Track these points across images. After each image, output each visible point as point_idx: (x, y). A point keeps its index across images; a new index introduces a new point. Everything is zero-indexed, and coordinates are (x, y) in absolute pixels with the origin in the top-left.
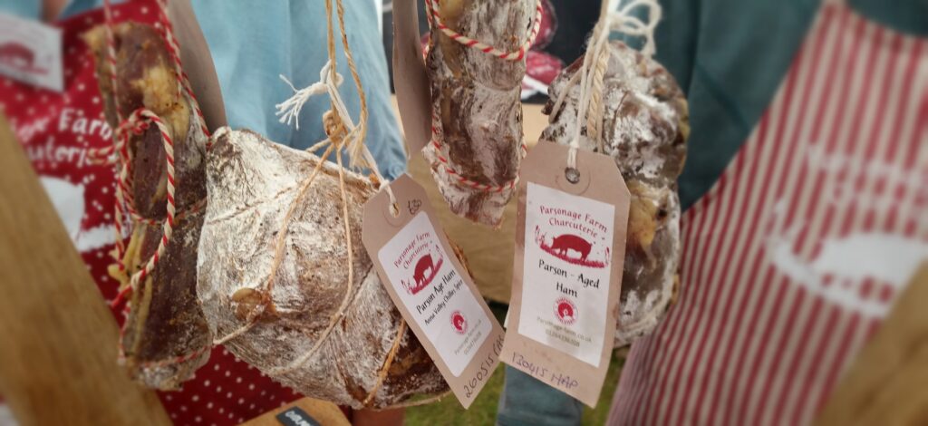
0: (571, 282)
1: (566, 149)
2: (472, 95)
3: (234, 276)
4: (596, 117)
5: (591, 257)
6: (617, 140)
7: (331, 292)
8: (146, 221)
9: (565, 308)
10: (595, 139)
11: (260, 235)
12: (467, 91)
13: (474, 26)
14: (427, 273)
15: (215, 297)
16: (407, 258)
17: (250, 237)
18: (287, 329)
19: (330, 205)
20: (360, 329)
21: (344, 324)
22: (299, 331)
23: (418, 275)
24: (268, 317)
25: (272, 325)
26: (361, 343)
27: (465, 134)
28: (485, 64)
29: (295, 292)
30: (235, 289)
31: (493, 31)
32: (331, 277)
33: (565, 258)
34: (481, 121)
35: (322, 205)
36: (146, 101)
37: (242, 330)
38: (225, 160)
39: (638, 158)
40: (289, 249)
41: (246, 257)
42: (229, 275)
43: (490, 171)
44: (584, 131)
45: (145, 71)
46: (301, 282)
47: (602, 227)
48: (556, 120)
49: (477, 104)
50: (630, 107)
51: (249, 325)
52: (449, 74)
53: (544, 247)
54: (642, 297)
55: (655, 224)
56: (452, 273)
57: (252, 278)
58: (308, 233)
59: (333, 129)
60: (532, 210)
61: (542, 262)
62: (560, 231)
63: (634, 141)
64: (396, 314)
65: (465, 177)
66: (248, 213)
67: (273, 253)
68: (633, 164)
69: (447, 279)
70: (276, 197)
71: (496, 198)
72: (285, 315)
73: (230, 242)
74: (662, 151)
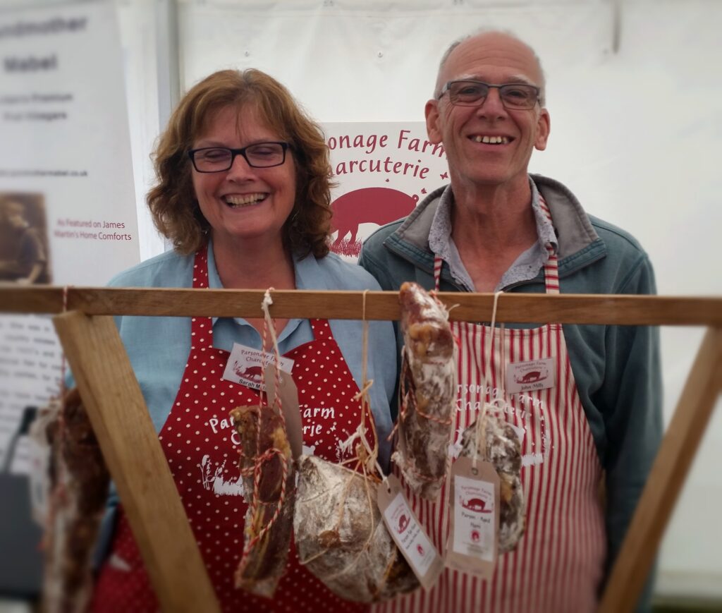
0: (477, 521)
1: (471, 460)
2: (429, 438)
3: (320, 525)
4: (483, 446)
5: (486, 508)
6: (493, 456)
7: (365, 531)
8: (265, 504)
9: (475, 535)
10: (484, 455)
11: (332, 505)
12: (427, 436)
13: (431, 411)
14: (404, 524)
15: (309, 537)
16: (396, 516)
17: (326, 506)
18: (344, 551)
19: (361, 489)
20: (376, 551)
21: (369, 549)
22: (349, 552)
23: (401, 525)
24: (337, 545)
25: (337, 549)
26: (376, 559)
27: (425, 454)
28: (435, 425)
29: (349, 532)
30: (321, 532)
31: (440, 414)
32: (364, 523)
33: (474, 510)
34: (432, 448)
35: (357, 490)
36: (275, 444)
37: (322, 552)
38: (311, 471)
39: (501, 463)
40: (347, 511)
41: (326, 516)
42: (317, 525)
43: (434, 471)
44: (479, 452)
45: (275, 430)
46: (353, 526)
47: (490, 494)
48: (466, 447)
49: (431, 441)
50: (497, 442)
51: (327, 550)
52: (418, 428)
53: (464, 506)
54: (509, 525)
55: (511, 491)
56: (415, 525)
57: (329, 526)
58: (354, 503)
59: (361, 454)
60: (457, 488)
61: (463, 513)
62: (470, 497)
63: (499, 456)
64: (393, 543)
65: (421, 474)
66: (324, 495)
67: (338, 514)
68: (500, 465)
69: (413, 527)
70: (335, 487)
71: (435, 485)
72: (345, 543)
73: (317, 509)
74: (511, 460)
